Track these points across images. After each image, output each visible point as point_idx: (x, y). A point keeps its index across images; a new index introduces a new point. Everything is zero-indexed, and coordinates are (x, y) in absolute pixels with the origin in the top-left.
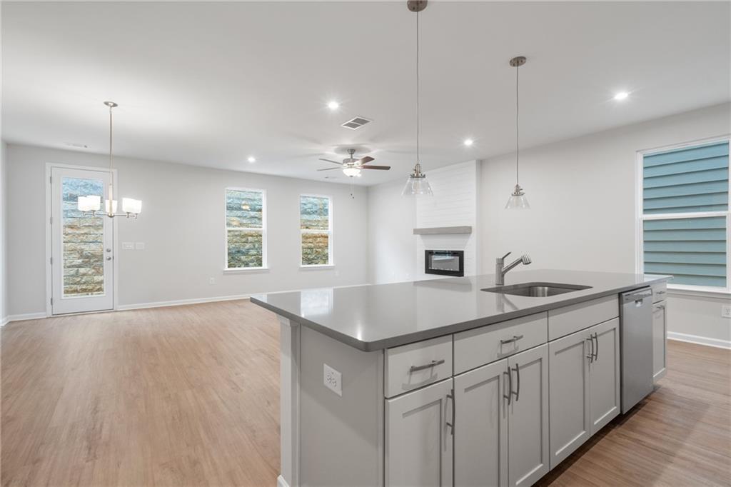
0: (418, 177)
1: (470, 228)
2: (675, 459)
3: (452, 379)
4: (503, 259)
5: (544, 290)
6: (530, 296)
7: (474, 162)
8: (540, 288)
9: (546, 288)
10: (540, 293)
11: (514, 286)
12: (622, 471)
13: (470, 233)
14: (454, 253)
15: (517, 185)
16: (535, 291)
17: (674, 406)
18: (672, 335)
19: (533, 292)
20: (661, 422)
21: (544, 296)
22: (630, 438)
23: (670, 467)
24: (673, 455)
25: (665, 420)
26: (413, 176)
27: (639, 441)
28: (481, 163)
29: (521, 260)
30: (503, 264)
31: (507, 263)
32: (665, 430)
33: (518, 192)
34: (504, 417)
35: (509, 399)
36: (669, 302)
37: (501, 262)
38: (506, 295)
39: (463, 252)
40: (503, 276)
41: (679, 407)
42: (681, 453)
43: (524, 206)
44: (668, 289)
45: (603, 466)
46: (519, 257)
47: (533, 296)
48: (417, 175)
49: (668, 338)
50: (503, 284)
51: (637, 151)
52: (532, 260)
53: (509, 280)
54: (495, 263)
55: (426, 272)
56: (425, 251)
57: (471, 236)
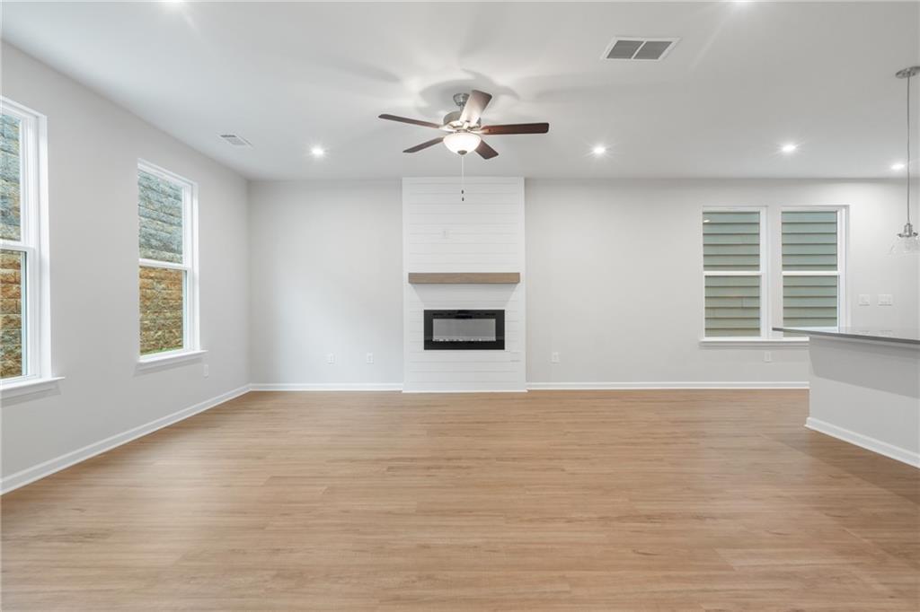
1: (517, 276)
13: (517, 283)
14: (487, 314)
39: (503, 312)
55: (425, 348)
56: (425, 311)
57: (517, 288)
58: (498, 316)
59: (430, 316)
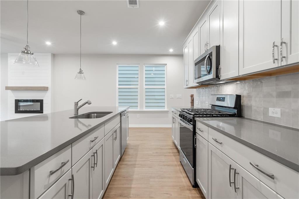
0: (27, 53)
1: (47, 88)
2: (136, 166)
3: (71, 169)
4: (78, 102)
5: (94, 115)
6: (88, 118)
7: (50, 54)
8: (93, 114)
9: (95, 114)
10: (93, 117)
11: (83, 114)
12: (124, 177)
13: (47, 90)
14: (37, 101)
15: (80, 69)
16: (91, 116)
17: (132, 149)
18: (130, 126)
19: (90, 116)
20: (130, 155)
21: (94, 118)
22: (124, 165)
23: (136, 169)
24: (135, 164)
25: (131, 154)
26: (24, 52)
27: (126, 164)
28: (54, 56)
29: (87, 103)
30: (78, 104)
31: (80, 104)
32: (132, 157)
33: (81, 72)
34: (91, 177)
35: (94, 167)
36: (129, 115)
37: (77, 104)
38: (79, 119)
39: (43, 100)
40: (78, 110)
41: (133, 149)
42: (137, 163)
43: (84, 78)
44: (129, 111)
45: (119, 179)
46: (86, 101)
47: (90, 118)
48: (27, 52)
49: (129, 127)
50: (78, 114)
51: (117, 64)
52: (92, 102)
53: (81, 112)
54: (74, 104)
55: (15, 113)
56: (15, 100)
57: (48, 92)
58: (41, 102)
59: (17, 102)
